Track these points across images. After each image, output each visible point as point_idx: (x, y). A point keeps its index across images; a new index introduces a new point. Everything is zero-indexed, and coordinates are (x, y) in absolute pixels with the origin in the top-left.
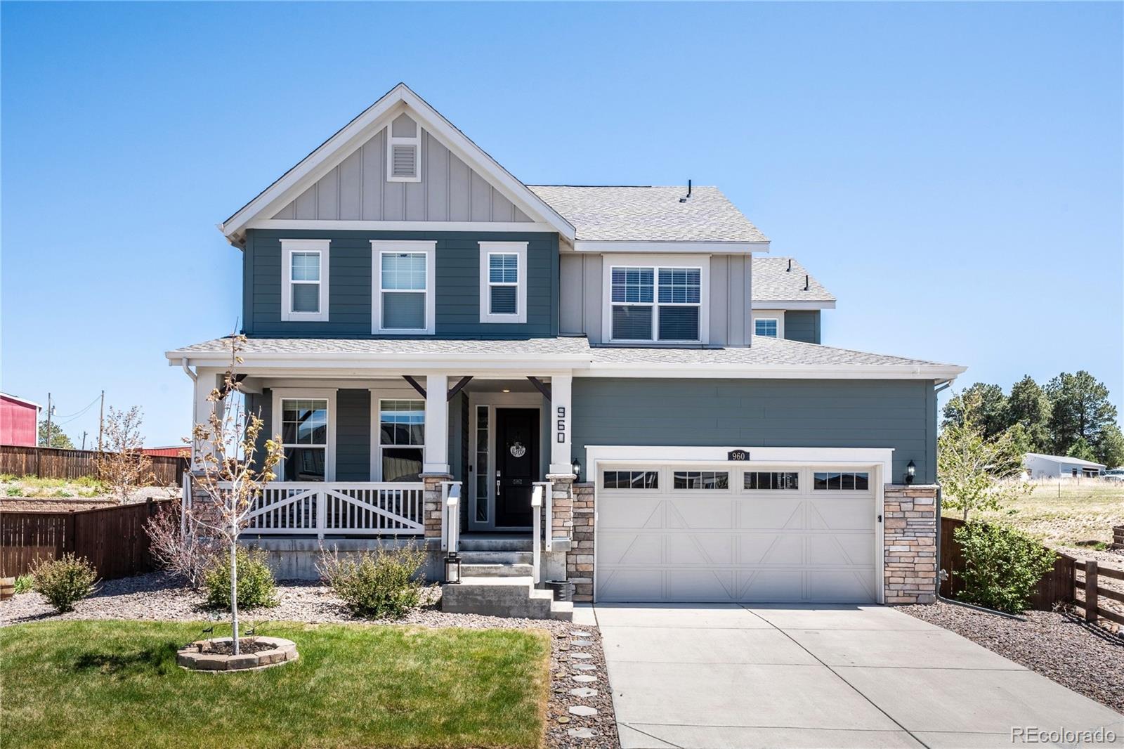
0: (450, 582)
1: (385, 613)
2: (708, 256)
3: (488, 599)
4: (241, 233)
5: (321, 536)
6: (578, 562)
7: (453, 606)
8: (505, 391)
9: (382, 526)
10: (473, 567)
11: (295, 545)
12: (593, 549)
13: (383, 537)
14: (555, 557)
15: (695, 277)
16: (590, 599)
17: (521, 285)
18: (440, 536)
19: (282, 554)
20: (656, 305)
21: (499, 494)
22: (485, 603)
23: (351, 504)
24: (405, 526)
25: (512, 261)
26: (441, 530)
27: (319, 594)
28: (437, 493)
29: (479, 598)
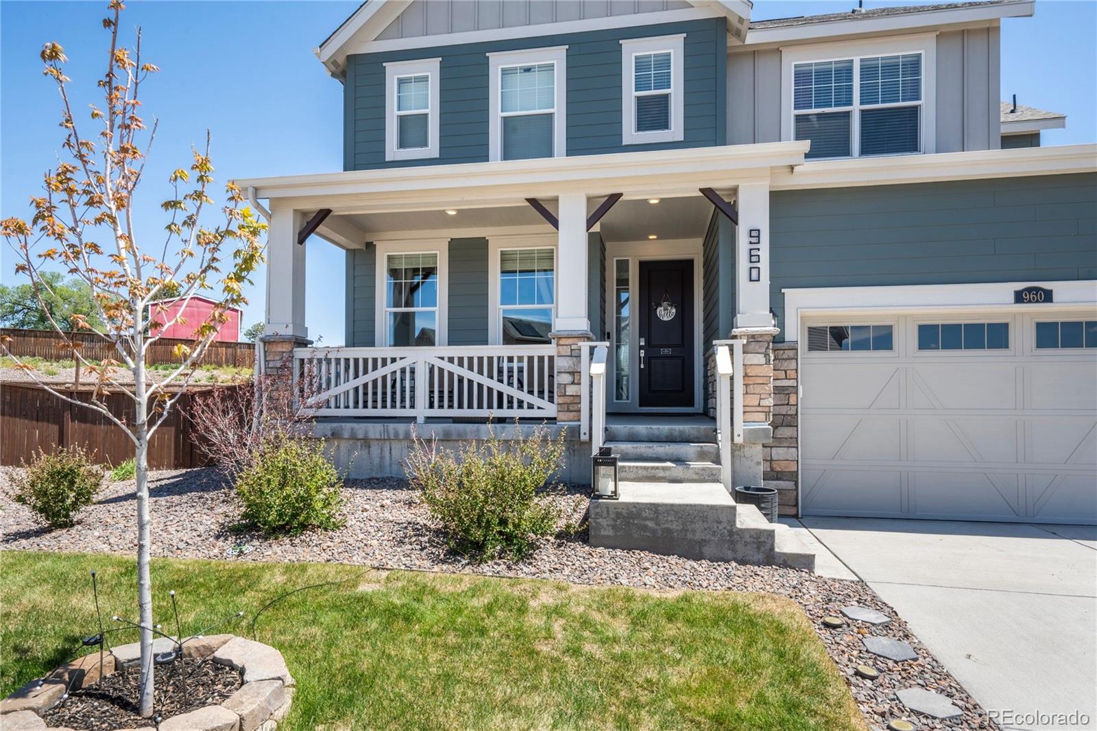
0: (600, 497)
1: (498, 548)
2: (934, 35)
3: (666, 526)
4: (341, 60)
5: (421, 420)
6: (775, 458)
7: (608, 537)
8: (651, 237)
9: (500, 406)
10: (630, 467)
11: (388, 432)
12: (797, 438)
13: (501, 420)
14: (747, 451)
15: (914, 65)
16: (792, 511)
17: (676, 92)
18: (579, 420)
19: (373, 444)
20: (856, 108)
21: (642, 367)
22: (660, 533)
23: (459, 376)
24: (531, 406)
25: (664, 62)
26: (580, 411)
27: (410, 504)
28: (574, 359)
29: (650, 524)
